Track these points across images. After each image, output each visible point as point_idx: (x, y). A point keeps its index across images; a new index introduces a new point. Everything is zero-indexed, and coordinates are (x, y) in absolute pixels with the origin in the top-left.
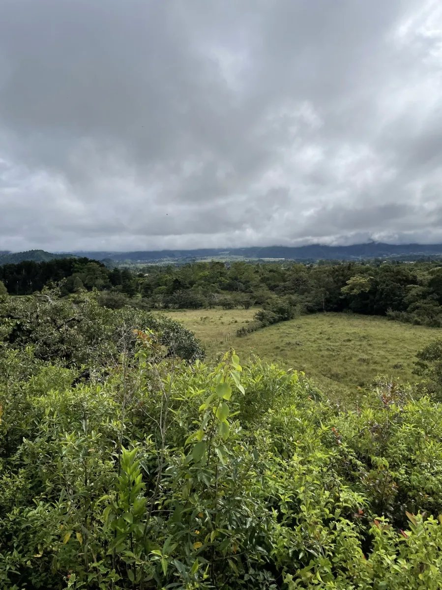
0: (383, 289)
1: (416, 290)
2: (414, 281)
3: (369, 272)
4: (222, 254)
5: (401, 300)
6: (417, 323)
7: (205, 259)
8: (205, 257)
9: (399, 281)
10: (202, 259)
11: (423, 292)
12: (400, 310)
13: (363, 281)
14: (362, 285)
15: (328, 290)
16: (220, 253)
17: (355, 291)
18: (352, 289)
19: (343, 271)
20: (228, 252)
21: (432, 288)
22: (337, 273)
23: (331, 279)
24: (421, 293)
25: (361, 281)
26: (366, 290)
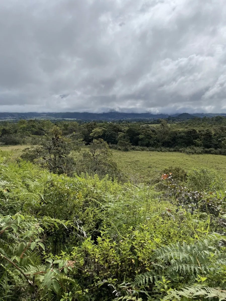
0: (108, 134)
1: (121, 134)
2: (121, 131)
3: (104, 126)
4: (42, 116)
5: (115, 139)
6: (120, 149)
7: (32, 118)
9: (115, 131)
10: (30, 118)
11: (124, 135)
12: (114, 144)
13: (99, 130)
14: (99, 132)
15: (84, 135)
17: (96, 135)
18: (94, 134)
19: (92, 125)
20: (45, 115)
21: (127, 134)
22: (89, 126)
23: (86, 130)
24: (123, 136)
26: (100, 135)
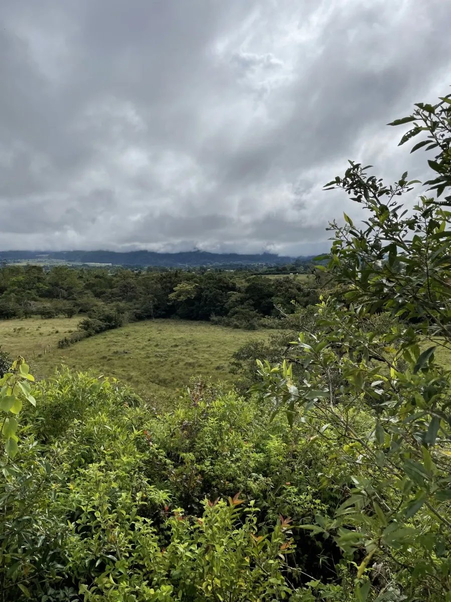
0: (207, 296)
1: (235, 296)
2: (233, 288)
3: (195, 279)
4: (41, 258)
5: (222, 306)
6: (236, 327)
7: (18, 262)
8: (19, 260)
9: (221, 288)
10: (14, 262)
11: (241, 298)
12: (222, 315)
13: (189, 287)
14: (188, 292)
15: (156, 296)
16: (37, 256)
17: (182, 297)
18: (179, 295)
19: (170, 278)
20: (47, 255)
21: (248, 294)
22: (164, 280)
23: (159, 286)
24: (239, 299)
25: (188, 288)
26: (192, 297)
